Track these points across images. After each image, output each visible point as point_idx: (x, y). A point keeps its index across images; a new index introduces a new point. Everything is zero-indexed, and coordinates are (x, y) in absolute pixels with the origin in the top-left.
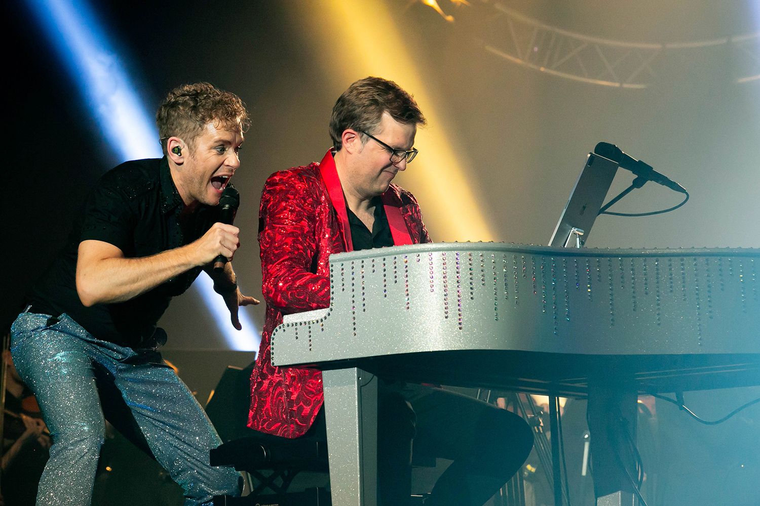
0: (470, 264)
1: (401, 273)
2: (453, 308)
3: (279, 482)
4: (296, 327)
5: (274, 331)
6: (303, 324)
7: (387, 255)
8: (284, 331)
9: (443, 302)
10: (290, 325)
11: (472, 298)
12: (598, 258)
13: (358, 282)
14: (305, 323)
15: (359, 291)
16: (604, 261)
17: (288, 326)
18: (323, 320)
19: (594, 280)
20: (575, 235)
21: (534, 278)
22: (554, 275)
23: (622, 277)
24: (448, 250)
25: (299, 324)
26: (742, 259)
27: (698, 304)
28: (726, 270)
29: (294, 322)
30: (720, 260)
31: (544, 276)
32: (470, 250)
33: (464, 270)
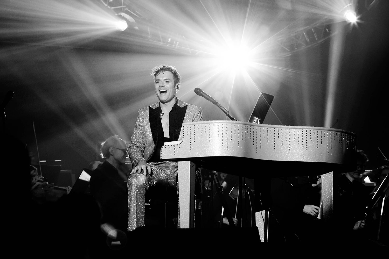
0: (231, 128)
1: (208, 130)
2: (225, 143)
4: (170, 147)
5: (162, 148)
7: (203, 124)
8: (165, 147)
9: (222, 140)
11: (231, 139)
12: (271, 128)
13: (193, 132)
14: (173, 145)
15: (193, 135)
16: (273, 129)
17: (167, 146)
18: (180, 144)
19: (269, 135)
20: (257, 120)
21: (251, 133)
22: (257, 133)
23: (278, 135)
24: (224, 123)
25: (171, 145)
26: (318, 130)
27: (303, 145)
28: (312, 134)
29: (169, 145)
30: (311, 130)
31: (254, 133)
32: (231, 123)
33: (229, 129)
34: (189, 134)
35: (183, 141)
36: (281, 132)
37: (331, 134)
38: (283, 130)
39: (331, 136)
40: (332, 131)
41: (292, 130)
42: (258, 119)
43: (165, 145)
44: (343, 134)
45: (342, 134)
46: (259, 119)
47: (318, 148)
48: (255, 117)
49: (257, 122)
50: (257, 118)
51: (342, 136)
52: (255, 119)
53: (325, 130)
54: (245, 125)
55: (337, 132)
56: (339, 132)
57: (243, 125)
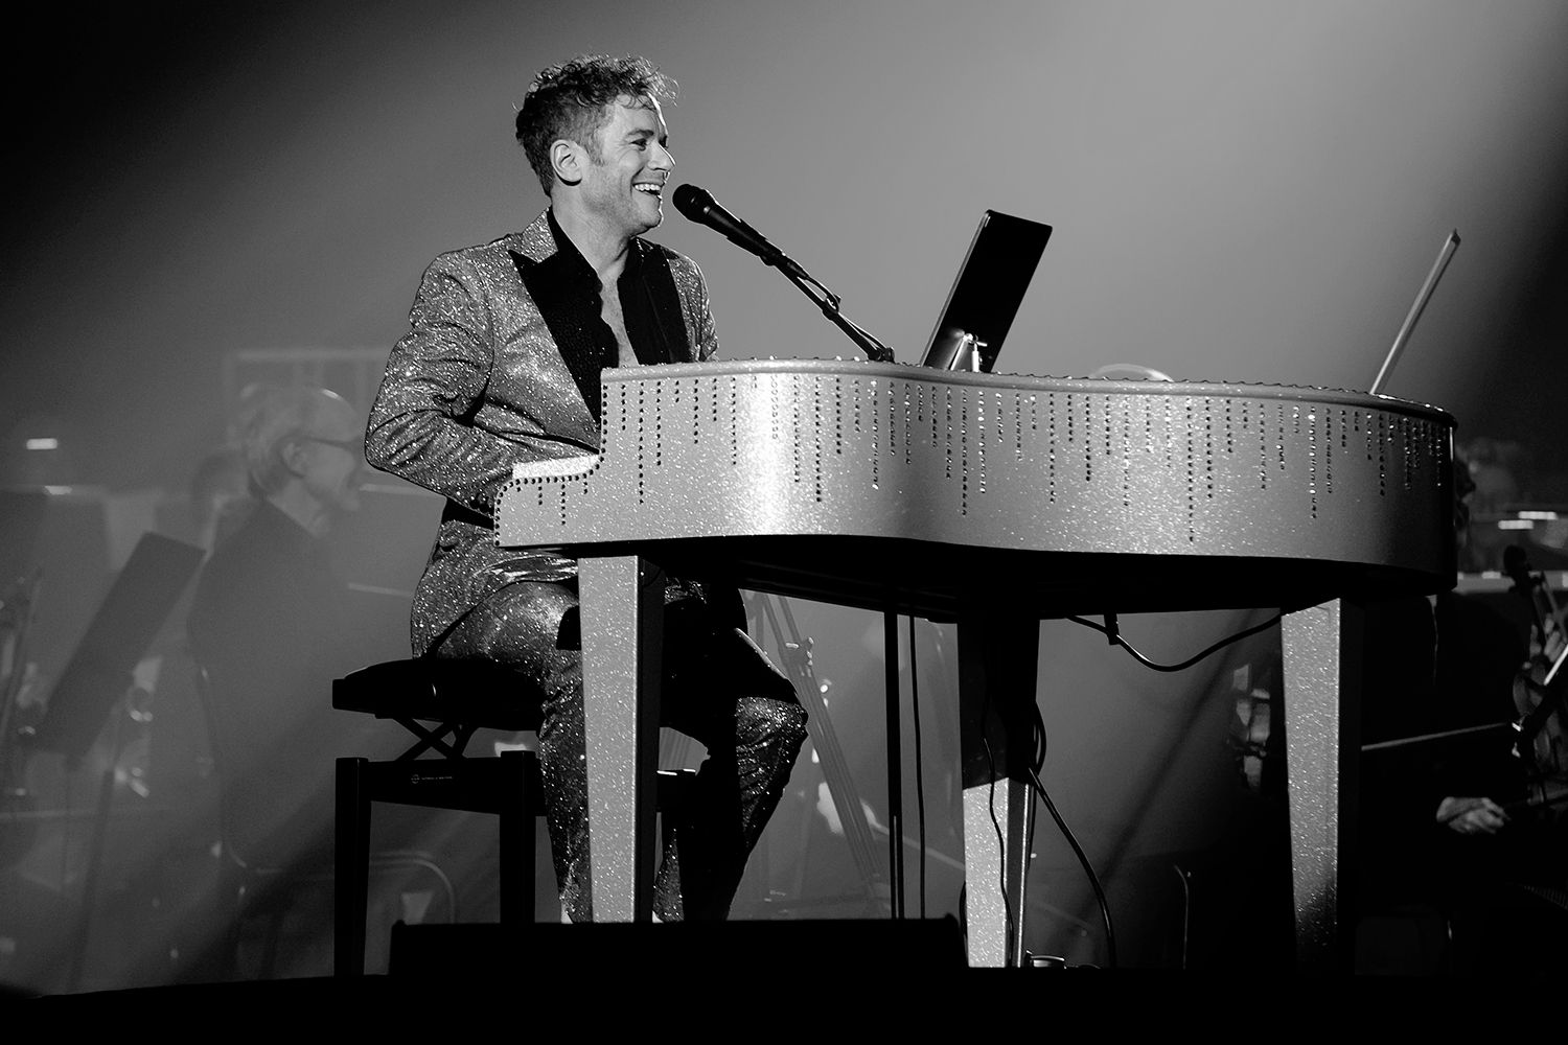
0: (838, 396)
1: (724, 405)
2: (808, 467)
3: (450, 739)
4: (539, 485)
5: (501, 490)
6: (552, 480)
7: (702, 375)
8: (519, 489)
9: (792, 456)
10: (530, 481)
11: (839, 451)
13: (650, 417)
14: (556, 479)
15: (650, 432)
16: (1044, 396)
17: (526, 481)
18: (588, 475)
19: (1026, 428)
20: (970, 346)
21: (935, 421)
22: (964, 417)
23: (1070, 425)
24: (804, 371)
25: (545, 480)
26: (1263, 401)
27: (1190, 473)
28: (1238, 420)
29: (536, 476)
30: (1228, 402)
31: (949, 418)
32: (838, 372)
33: (828, 405)
34: (632, 423)
35: (602, 459)
36: (1083, 413)
37: (1328, 420)
38: (1092, 400)
39: (1329, 426)
40: (1332, 402)
41: (1138, 403)
42: (974, 339)
43: (515, 476)
44: (1387, 415)
45: (1381, 418)
46: (980, 340)
47: (1263, 487)
48: (959, 334)
49: (966, 363)
50: (970, 337)
51: (1381, 426)
52: (957, 340)
53: (1301, 400)
54: (906, 381)
55: (1356, 409)
56: (1365, 410)
57: (895, 380)
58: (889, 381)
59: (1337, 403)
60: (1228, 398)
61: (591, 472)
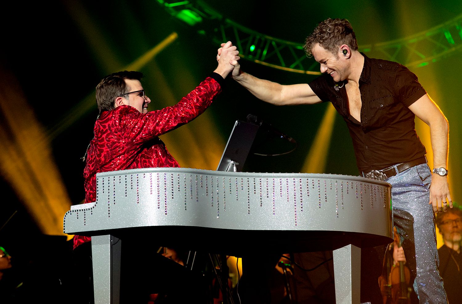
0: (172, 179)
1: (135, 184)
2: (162, 203)
4: (77, 212)
5: (66, 214)
6: (81, 210)
7: (127, 174)
8: (71, 214)
9: (157, 200)
10: (74, 211)
11: (173, 198)
12: (242, 178)
13: (112, 188)
15: (112, 193)
16: (245, 179)
19: (240, 189)
20: (233, 165)
21: (207, 187)
22: (218, 186)
23: (255, 188)
25: (79, 210)
26: (320, 179)
27: (295, 203)
28: (311, 186)
29: (76, 210)
31: (212, 186)
32: (172, 172)
33: (169, 182)
34: (106, 190)
35: (97, 203)
36: (259, 184)
37: (342, 185)
38: (262, 179)
39: (343, 187)
41: (277, 180)
42: (235, 162)
43: (71, 210)
44: (363, 183)
45: (361, 184)
47: (320, 207)
48: (229, 161)
51: (361, 187)
53: (332, 179)
54: (196, 174)
55: (351, 181)
56: (355, 182)
57: (192, 174)
58: (190, 174)
59: (345, 179)
60: (307, 178)
61: (93, 207)
